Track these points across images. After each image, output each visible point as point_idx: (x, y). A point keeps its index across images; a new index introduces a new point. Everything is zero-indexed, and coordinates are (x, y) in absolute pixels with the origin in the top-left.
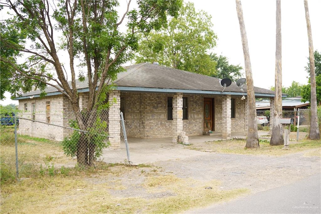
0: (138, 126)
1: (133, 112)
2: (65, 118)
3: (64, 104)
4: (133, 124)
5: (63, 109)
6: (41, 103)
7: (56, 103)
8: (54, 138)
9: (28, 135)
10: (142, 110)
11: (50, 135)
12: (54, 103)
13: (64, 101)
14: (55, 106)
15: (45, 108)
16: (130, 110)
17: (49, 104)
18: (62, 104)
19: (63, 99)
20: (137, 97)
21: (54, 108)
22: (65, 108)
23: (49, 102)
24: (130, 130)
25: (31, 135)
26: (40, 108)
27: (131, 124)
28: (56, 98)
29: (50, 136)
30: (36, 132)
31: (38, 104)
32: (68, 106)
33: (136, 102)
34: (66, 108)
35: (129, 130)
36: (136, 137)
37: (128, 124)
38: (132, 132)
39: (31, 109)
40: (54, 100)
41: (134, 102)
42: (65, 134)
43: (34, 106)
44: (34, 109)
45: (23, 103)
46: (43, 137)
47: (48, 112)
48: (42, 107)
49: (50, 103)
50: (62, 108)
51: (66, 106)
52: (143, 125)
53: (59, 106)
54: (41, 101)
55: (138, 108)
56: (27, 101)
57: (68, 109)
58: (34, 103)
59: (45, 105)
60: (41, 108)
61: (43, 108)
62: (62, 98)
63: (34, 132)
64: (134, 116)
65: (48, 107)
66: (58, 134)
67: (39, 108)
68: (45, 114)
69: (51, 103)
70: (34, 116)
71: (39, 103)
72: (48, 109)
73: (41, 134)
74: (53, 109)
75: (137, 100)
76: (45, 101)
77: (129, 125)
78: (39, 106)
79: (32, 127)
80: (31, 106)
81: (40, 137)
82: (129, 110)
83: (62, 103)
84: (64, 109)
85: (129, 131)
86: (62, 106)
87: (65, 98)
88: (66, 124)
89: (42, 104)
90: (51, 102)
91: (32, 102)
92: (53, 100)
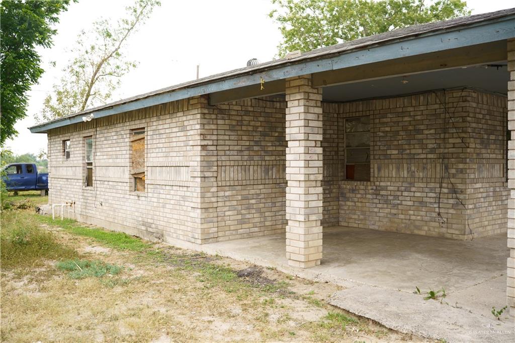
0: (432, 200)
1: (405, 156)
2: (207, 174)
3: (204, 132)
4: (406, 194)
5: (199, 148)
6: (113, 134)
7: (167, 131)
8: (162, 235)
9: (73, 218)
10: (451, 150)
11: (143, 225)
12: (162, 131)
13: (205, 121)
14: (163, 141)
15: (128, 148)
16: (395, 152)
17: (141, 136)
18: (199, 132)
19: (199, 116)
20: (425, 112)
21: (161, 145)
22: (205, 143)
23: (141, 131)
24: (393, 211)
25: (80, 219)
26: (110, 149)
27: (399, 193)
28: (168, 116)
29: (143, 228)
30: (97, 213)
31: (103, 139)
32: (214, 137)
33: (422, 127)
34: (210, 143)
35: (387, 211)
36: (423, 233)
37: (382, 193)
38: (402, 217)
39: (81, 152)
40: (161, 122)
41: (410, 128)
42: (205, 226)
43: (90, 145)
44: (89, 152)
45: (59, 140)
46: (119, 229)
47: (137, 159)
48: (116, 145)
49: (144, 132)
50: (199, 143)
51: (208, 137)
52: (457, 198)
53: (184, 138)
54: (114, 130)
55: (430, 146)
56: (69, 134)
57: (214, 148)
58: (91, 136)
59: (127, 140)
60: (114, 149)
61: (118, 149)
62: (196, 111)
63: (92, 212)
64: (413, 168)
65: (135, 144)
66: (175, 226)
67: (106, 150)
68: (128, 164)
69: (150, 133)
70: (90, 171)
71: (106, 135)
72: (136, 151)
73: (111, 220)
74: (157, 150)
75: (426, 122)
76: (128, 128)
77: (390, 198)
78: (105, 142)
79: (85, 198)
80: (81, 145)
81: (109, 228)
82: (389, 152)
83: (198, 127)
84: (204, 147)
85: (390, 213)
86: (198, 137)
87: (206, 111)
88: (209, 195)
89: (115, 137)
90: (149, 129)
91: (86, 135)
92: (155, 124)
